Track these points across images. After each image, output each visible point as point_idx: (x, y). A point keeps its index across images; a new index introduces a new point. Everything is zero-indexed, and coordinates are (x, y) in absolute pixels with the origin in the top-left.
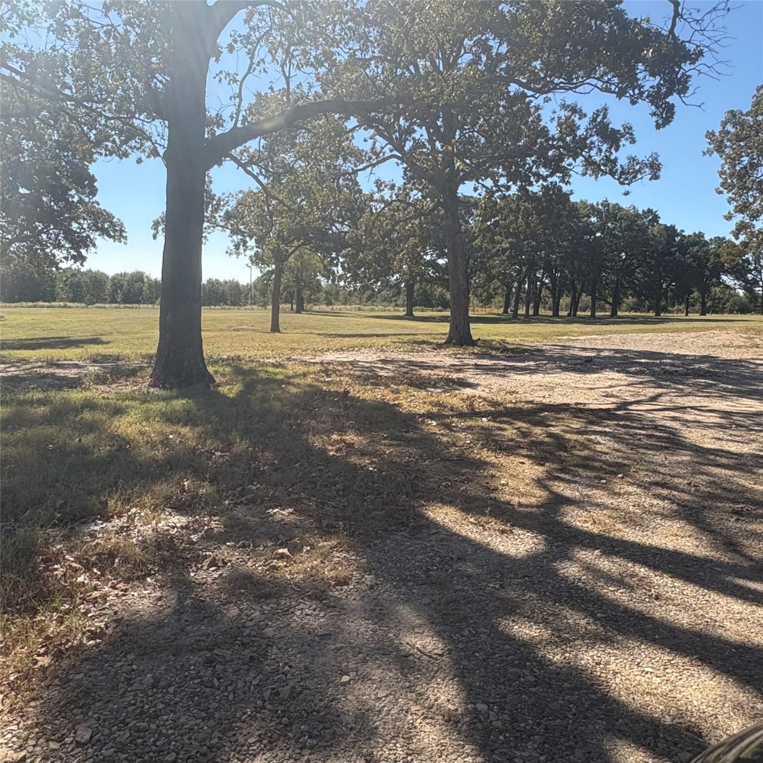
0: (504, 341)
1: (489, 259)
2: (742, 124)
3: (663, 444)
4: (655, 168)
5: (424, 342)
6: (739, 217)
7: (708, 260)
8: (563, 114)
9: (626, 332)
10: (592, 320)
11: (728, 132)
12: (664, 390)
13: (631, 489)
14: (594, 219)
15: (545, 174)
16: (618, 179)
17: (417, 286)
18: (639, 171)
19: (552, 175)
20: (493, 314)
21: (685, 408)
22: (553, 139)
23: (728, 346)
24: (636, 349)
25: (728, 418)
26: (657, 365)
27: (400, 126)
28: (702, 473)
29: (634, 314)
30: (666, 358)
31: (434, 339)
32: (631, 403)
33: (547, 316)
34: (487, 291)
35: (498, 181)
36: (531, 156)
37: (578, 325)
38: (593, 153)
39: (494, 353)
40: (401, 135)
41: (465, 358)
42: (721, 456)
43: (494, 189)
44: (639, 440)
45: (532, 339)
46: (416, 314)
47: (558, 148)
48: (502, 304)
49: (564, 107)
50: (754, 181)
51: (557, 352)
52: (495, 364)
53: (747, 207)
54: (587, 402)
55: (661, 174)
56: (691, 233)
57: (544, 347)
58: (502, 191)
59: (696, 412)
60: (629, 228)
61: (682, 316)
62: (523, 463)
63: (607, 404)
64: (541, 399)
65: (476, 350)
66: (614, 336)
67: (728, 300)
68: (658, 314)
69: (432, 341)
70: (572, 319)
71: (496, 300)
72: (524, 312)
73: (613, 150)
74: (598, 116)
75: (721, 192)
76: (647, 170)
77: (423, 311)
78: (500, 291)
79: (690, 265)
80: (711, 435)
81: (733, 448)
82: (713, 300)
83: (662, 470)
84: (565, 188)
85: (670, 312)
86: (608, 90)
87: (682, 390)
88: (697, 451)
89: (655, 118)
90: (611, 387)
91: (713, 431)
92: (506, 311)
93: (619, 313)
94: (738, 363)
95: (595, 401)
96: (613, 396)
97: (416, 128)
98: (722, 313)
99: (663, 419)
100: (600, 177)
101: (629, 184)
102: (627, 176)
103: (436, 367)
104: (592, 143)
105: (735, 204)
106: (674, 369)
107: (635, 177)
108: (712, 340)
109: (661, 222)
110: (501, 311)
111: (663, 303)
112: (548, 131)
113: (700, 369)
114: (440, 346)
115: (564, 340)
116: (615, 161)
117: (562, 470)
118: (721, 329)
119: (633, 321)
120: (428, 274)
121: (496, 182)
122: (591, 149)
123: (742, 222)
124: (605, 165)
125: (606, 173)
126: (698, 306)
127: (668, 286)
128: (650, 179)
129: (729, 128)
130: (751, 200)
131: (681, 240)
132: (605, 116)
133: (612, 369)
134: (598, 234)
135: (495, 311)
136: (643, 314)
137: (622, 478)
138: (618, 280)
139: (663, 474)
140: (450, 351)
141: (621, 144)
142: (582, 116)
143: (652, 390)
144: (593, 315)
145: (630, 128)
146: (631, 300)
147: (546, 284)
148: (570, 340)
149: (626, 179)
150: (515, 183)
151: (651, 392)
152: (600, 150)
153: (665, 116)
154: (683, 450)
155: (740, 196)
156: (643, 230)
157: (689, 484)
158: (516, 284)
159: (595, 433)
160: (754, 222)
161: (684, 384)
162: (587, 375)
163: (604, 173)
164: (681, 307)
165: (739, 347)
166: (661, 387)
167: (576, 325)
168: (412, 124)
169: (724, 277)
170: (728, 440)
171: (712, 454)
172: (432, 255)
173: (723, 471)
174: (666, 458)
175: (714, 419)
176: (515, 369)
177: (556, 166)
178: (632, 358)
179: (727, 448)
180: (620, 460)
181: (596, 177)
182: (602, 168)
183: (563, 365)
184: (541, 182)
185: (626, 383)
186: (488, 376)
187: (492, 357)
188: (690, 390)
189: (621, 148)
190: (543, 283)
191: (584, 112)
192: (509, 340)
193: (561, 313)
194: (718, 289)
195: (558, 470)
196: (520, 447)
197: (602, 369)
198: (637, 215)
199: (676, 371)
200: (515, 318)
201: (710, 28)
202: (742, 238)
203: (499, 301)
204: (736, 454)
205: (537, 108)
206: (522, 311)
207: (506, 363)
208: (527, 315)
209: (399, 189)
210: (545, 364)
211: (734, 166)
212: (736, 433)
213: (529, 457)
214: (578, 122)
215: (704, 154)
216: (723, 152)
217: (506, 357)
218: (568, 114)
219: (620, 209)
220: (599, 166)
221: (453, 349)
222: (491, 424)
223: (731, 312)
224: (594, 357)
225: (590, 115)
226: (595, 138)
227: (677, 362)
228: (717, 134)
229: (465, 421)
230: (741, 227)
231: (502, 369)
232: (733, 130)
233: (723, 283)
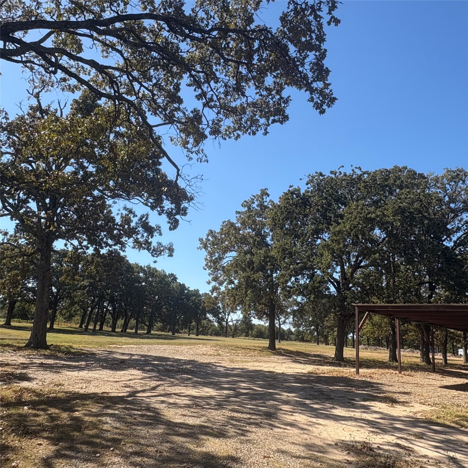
0: (71, 347)
1: (74, 291)
2: (215, 237)
3: (150, 421)
4: (171, 250)
5: (8, 345)
6: (214, 283)
7: (200, 305)
8: (125, 212)
9: (152, 344)
10: (135, 335)
11: (209, 240)
12: (162, 382)
13: (116, 459)
14: (141, 275)
15: (111, 243)
16: (151, 253)
17: (18, 304)
18: (163, 250)
19: (115, 245)
20: (72, 328)
21: (171, 394)
22: (117, 225)
23: (205, 355)
24: (155, 355)
25: (193, 400)
26: (163, 366)
27: (19, 197)
28: (168, 442)
29: (161, 333)
30: (170, 361)
31: (18, 343)
32: (139, 392)
33: (108, 331)
34: (70, 312)
35: (82, 243)
36: (103, 232)
37: (126, 338)
38: (139, 236)
39: (60, 355)
40: (19, 203)
41: (35, 358)
42: (182, 428)
43: (79, 247)
44: (135, 419)
45: (91, 346)
46: (13, 324)
47: (119, 230)
48: (80, 321)
49: (125, 208)
50: (220, 266)
51: (103, 355)
52: (56, 364)
53: (217, 279)
54: (111, 391)
55: (174, 254)
56: (193, 289)
57: (98, 352)
58: (83, 249)
59: (177, 397)
60: (160, 282)
61: (186, 335)
62: (40, 444)
63: (123, 393)
64: (79, 390)
65: (47, 352)
66: (144, 346)
67: (210, 328)
68: (174, 334)
69: (15, 344)
70: (124, 333)
71: (76, 318)
72: (92, 328)
73: (150, 237)
74: (143, 217)
75: (205, 269)
76: (167, 251)
77: (20, 322)
78: (79, 312)
79: (191, 307)
80: (180, 413)
81: (191, 421)
82: (203, 327)
83: (142, 441)
84: (122, 254)
85: (180, 333)
86: (146, 205)
87: (172, 382)
88: (169, 425)
89: (169, 225)
90: (130, 380)
91: (182, 410)
92: (81, 326)
93: (152, 332)
94: (207, 365)
95: (115, 391)
96: (129, 387)
97: (30, 200)
98: (207, 335)
99: (155, 403)
100: (141, 251)
101: (157, 257)
102: (156, 252)
103: (8, 365)
104: (139, 231)
105: (212, 276)
106: (172, 368)
107: (160, 254)
108: (198, 351)
109: (178, 281)
110: (78, 326)
111: (177, 327)
112: (115, 220)
113: (186, 369)
114: (20, 349)
115: (112, 348)
116: (150, 243)
117: (70, 448)
118: (204, 344)
119: (159, 337)
120: (28, 296)
121: (80, 243)
122: (138, 234)
123: (215, 286)
124: (145, 244)
125: (145, 249)
126: (195, 331)
127: (179, 318)
128: (168, 256)
129: (210, 238)
130: (219, 275)
131: (188, 292)
132: (147, 219)
133: (135, 368)
134: (144, 284)
135: (74, 326)
136: (165, 333)
137: (113, 450)
138: (152, 312)
139: (142, 445)
140: (27, 353)
141: (154, 234)
142: (135, 216)
143: (155, 382)
144: (136, 332)
145: (160, 227)
146: (159, 324)
147: (110, 310)
148: (115, 348)
149: (156, 254)
150: (92, 246)
151: (153, 383)
152: (143, 236)
153: (174, 225)
154: (160, 424)
155: (214, 272)
156: (168, 284)
157: (157, 451)
158: (90, 309)
159: (107, 415)
160: (221, 287)
161: (174, 378)
162: (118, 372)
163: (144, 249)
164: (186, 331)
165: (211, 355)
166: (161, 380)
167: (124, 338)
168: (27, 198)
169: (208, 315)
170: (189, 416)
171: (177, 427)
172: (33, 284)
173: (181, 439)
174: (148, 432)
175: (186, 401)
176: (69, 367)
177: (118, 240)
178: (150, 361)
179: (187, 422)
180: (116, 436)
181: (139, 250)
182: (143, 245)
183: (104, 365)
184: (108, 248)
185: (141, 377)
186: (46, 372)
187: (57, 358)
188: (177, 382)
189: (154, 237)
190: (108, 310)
191: (136, 214)
192: (75, 346)
193: (117, 330)
194: (205, 321)
195: (66, 448)
196: (44, 430)
197: (129, 368)
198: (165, 275)
199: (173, 370)
200: (86, 332)
201: (194, 185)
202: (215, 294)
203: (78, 320)
204: (191, 426)
205: (110, 206)
206: (91, 327)
207: (65, 363)
208: (94, 330)
209: (11, 236)
210: (92, 364)
211: (212, 257)
212: (195, 411)
213: (47, 438)
214: (132, 219)
215: (198, 249)
216: (207, 249)
217: (67, 358)
218: (127, 212)
219: (156, 271)
220: (141, 244)
221: (29, 351)
222: (30, 411)
223: (211, 335)
224: (128, 360)
225: (139, 216)
226: (140, 229)
227: (175, 364)
228: (204, 240)
229: (8, 409)
230: (215, 289)
231: (61, 367)
232: (211, 239)
233: (208, 318)
